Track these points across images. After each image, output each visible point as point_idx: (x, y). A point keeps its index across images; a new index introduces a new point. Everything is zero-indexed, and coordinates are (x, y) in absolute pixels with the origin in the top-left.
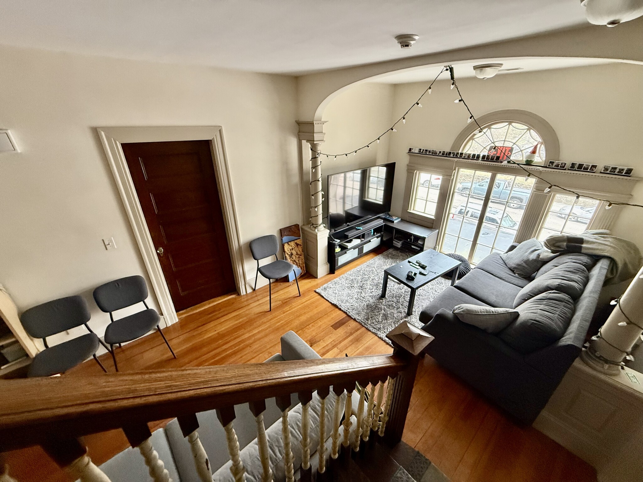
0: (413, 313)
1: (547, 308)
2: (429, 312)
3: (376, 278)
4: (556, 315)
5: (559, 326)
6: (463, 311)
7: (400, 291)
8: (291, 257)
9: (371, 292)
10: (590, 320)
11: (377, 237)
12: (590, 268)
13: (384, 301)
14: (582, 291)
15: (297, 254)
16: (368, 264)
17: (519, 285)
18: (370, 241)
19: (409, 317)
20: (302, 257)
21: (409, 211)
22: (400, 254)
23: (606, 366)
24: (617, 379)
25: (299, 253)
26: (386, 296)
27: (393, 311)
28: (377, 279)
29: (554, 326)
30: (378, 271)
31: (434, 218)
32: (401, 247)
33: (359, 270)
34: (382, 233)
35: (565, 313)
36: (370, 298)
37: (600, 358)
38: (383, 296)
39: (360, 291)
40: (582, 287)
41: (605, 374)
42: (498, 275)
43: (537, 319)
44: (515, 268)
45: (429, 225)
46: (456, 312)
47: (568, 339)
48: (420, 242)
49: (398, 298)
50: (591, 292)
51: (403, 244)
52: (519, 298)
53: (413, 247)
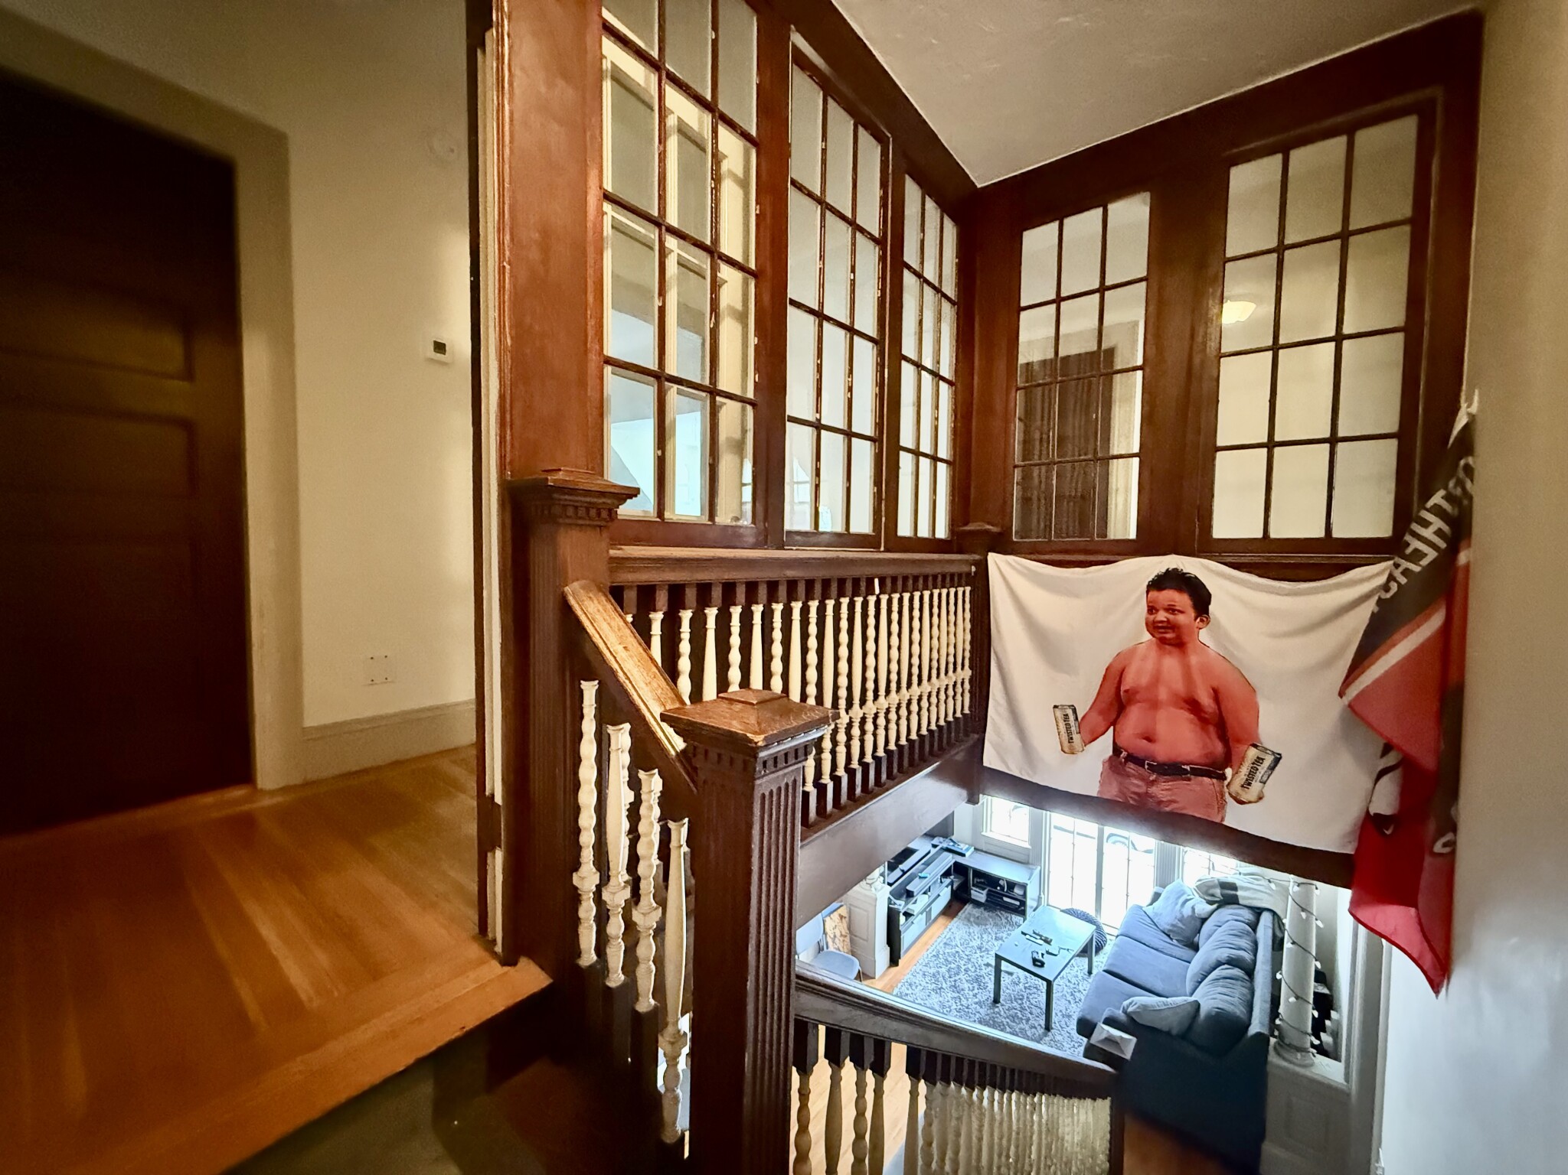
0: (1053, 1026)
1: (1224, 990)
2: (1089, 1017)
3: (970, 966)
4: (1236, 999)
5: (1242, 1011)
6: (1138, 1007)
7: (1017, 988)
8: (833, 942)
9: (975, 995)
10: (1269, 999)
11: (947, 886)
12: (1254, 926)
13: (1001, 1008)
14: (1254, 962)
15: (842, 935)
16: (945, 940)
17: (1184, 958)
18: (939, 895)
19: (1050, 1034)
20: (848, 939)
21: (983, 833)
22: (986, 914)
23: (1299, 1055)
24: (1314, 1070)
25: (844, 933)
26: (1001, 1000)
27: (1021, 1025)
28: (973, 970)
29: (1238, 1013)
30: (967, 953)
31: (1029, 847)
32: (987, 901)
33: (934, 953)
34: (952, 877)
35: (1244, 995)
36: (978, 1007)
37: (1289, 1045)
38: (996, 1001)
39: (956, 995)
40: (1252, 957)
41: (1300, 1066)
42: (1152, 945)
43: (1220, 1006)
44: (1170, 931)
45: (1022, 858)
46: (1130, 1009)
47: (1255, 1028)
48: (1017, 891)
49: (1020, 1002)
50: (1263, 963)
51: (988, 895)
52: (1191, 980)
53: (1005, 899)
